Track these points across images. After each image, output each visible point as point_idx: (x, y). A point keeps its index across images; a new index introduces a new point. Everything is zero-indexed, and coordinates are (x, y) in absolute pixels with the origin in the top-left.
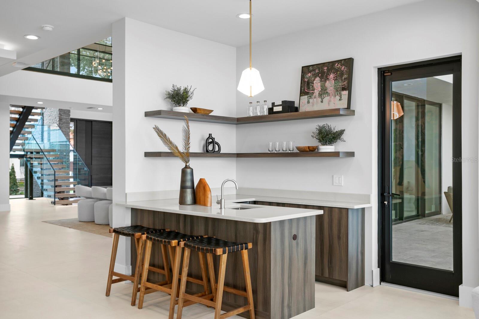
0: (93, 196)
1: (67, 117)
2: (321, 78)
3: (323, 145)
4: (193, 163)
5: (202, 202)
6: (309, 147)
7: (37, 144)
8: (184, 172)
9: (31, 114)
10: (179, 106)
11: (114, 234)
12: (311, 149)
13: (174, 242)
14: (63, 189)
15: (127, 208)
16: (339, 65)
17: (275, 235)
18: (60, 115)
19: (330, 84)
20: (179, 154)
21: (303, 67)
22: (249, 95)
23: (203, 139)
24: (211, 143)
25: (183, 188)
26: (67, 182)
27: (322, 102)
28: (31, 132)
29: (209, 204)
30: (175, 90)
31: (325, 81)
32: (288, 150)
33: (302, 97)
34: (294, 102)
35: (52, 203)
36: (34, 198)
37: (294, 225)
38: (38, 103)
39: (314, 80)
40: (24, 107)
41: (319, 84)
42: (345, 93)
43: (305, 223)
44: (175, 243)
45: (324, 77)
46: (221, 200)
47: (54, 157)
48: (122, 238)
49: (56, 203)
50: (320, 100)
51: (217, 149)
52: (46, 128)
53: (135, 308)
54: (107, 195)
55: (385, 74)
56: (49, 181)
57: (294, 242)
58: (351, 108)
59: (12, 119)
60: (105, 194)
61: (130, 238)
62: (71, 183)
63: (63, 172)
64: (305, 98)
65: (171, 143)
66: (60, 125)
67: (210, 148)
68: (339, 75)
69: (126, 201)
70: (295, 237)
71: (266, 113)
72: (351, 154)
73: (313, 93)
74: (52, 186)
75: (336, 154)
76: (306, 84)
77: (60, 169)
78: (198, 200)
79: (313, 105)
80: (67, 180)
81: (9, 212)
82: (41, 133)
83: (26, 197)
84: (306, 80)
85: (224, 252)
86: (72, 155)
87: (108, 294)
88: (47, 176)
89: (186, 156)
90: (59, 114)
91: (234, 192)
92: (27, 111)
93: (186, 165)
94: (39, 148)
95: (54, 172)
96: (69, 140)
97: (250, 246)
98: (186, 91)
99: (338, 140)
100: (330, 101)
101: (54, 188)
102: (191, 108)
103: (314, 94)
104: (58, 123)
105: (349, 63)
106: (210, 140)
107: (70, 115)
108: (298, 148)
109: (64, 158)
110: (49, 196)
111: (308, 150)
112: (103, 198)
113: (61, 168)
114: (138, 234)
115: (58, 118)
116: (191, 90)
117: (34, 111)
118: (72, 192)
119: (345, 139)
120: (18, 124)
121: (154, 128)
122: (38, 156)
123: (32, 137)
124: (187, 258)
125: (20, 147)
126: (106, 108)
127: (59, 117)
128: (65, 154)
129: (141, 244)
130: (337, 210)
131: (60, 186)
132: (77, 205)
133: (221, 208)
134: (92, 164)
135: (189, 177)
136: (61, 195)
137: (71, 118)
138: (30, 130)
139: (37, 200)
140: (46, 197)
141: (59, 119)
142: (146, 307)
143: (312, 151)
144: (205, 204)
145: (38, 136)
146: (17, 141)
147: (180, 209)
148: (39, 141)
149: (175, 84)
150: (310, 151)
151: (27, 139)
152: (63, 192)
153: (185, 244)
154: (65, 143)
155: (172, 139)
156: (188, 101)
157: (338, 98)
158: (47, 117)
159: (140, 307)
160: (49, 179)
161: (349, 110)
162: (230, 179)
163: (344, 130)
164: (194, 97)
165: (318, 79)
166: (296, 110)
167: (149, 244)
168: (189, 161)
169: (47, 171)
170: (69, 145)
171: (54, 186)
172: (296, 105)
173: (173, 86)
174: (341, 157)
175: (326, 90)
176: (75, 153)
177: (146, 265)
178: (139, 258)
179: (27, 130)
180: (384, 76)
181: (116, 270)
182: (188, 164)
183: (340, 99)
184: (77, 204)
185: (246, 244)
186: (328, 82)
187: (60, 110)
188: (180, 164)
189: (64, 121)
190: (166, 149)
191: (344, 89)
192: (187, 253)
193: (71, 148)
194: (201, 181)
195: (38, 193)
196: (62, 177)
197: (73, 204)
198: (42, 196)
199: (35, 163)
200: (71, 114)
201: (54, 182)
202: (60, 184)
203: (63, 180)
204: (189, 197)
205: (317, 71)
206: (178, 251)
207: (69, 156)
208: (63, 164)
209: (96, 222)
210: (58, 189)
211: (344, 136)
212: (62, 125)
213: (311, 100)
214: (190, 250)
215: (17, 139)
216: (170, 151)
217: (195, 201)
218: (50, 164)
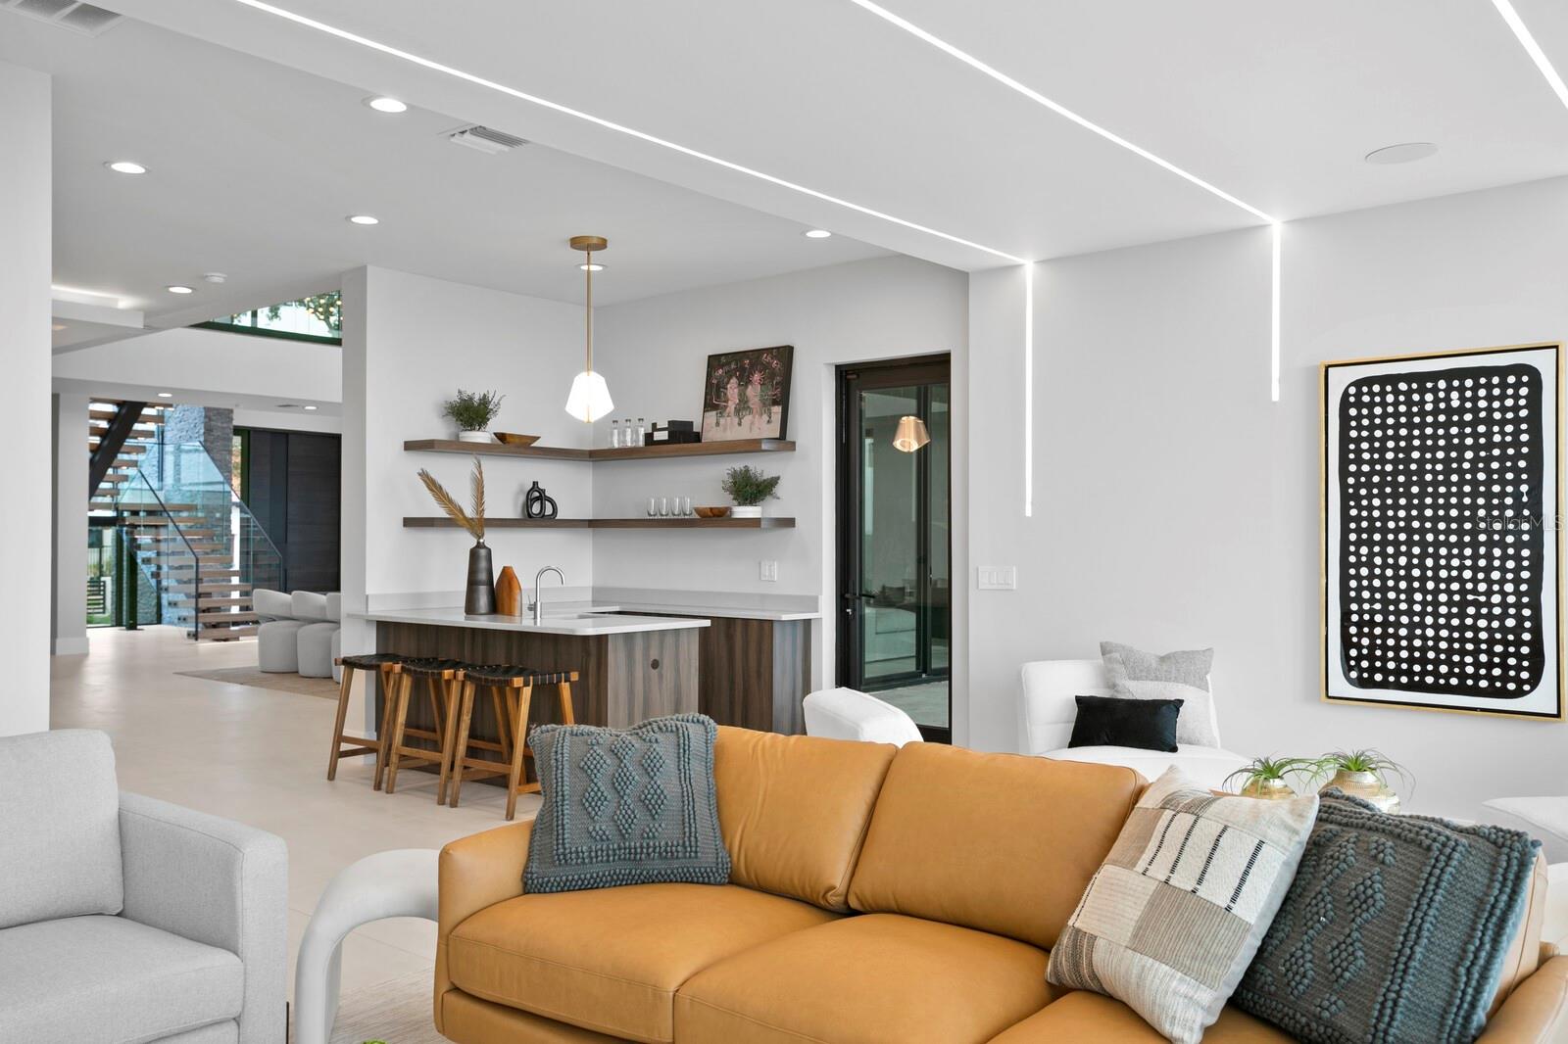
0: (295, 614)
1: (225, 425)
2: (740, 379)
3: (740, 505)
4: (491, 538)
5: (506, 610)
6: (711, 509)
7: (151, 492)
8: (474, 555)
9: (140, 419)
10: (471, 430)
11: (343, 667)
12: (716, 512)
13: (447, 673)
14: (214, 601)
15: (369, 621)
16: (769, 358)
17: (616, 660)
18: (207, 420)
19: (754, 392)
20: (465, 522)
21: (710, 357)
22: (586, 420)
23: (521, 491)
24: (537, 499)
25: (472, 583)
26: (225, 586)
27: (740, 424)
28: (137, 462)
29: (517, 613)
30: (462, 399)
31: (746, 386)
32: (670, 514)
33: (707, 414)
34: (692, 422)
35: (189, 635)
36: (139, 627)
37: (655, 643)
38: (160, 395)
39: (728, 383)
40: (120, 404)
41: (736, 390)
42: (777, 410)
43: (677, 641)
44: (449, 674)
45: (745, 381)
46: (535, 604)
47: (189, 524)
48: (359, 675)
49: (199, 635)
50: (736, 420)
51: (549, 510)
52: (169, 448)
53: (381, 794)
54: (327, 610)
55: (849, 377)
56: (179, 582)
57: (655, 672)
58: (789, 438)
59: (95, 431)
60: (323, 608)
61: (374, 672)
62: (235, 588)
63: (216, 560)
64: (712, 415)
65: (450, 501)
66: (208, 444)
67: (536, 508)
68: (769, 377)
69: (367, 611)
70: (655, 664)
71: (641, 443)
72: (790, 523)
73: (726, 407)
74: (188, 596)
75: (754, 523)
76: (714, 390)
77: (207, 553)
78: (500, 607)
79: (725, 429)
80: (223, 580)
81: (86, 655)
82: (156, 463)
83: (118, 623)
84: (715, 381)
85: (526, 684)
86: (236, 517)
87: (331, 775)
88: (174, 571)
89: (480, 525)
90: (206, 417)
91: (589, 598)
92: (128, 413)
93: (478, 543)
94: (157, 502)
95: (195, 560)
96: (228, 480)
97: (575, 676)
98: (485, 401)
99: (768, 498)
100: (752, 423)
101: (194, 600)
102: (495, 434)
103: (728, 409)
104: (202, 439)
105: (786, 354)
106: (537, 494)
107: (232, 419)
108: (698, 511)
109: (217, 526)
110: (183, 620)
111: (710, 514)
112: (319, 617)
113: (208, 551)
114: (386, 665)
115: (202, 426)
116: (496, 400)
117: (146, 411)
118: (235, 610)
119: (778, 495)
120: (106, 443)
121: (420, 475)
122: (153, 521)
123: (139, 474)
124: (470, 699)
125: (108, 500)
126: (323, 407)
127: (205, 423)
128: (218, 515)
129: (392, 683)
130: (755, 623)
131: (208, 595)
132: (257, 641)
133: (535, 618)
134: (289, 540)
135: (483, 564)
136: (211, 618)
137: (235, 427)
138: (133, 457)
139: (148, 631)
140: (171, 623)
141: (205, 428)
142: (398, 792)
143: (719, 516)
144: (510, 613)
145: (150, 470)
146: (103, 485)
147: (466, 619)
148: (155, 484)
149: (462, 390)
150: (714, 516)
151: (126, 478)
152: (218, 609)
153: (465, 675)
154: (219, 488)
155: (453, 496)
156: (488, 420)
157: (765, 417)
158: (173, 424)
159: (389, 791)
160: (178, 578)
161: (783, 441)
162: (553, 567)
163: (778, 478)
164: (500, 412)
165: (734, 381)
166: (697, 438)
167: (406, 682)
168: (483, 535)
169: (176, 557)
170: (230, 492)
171: (194, 594)
172: (696, 428)
173: (460, 392)
174: (766, 529)
175: (747, 402)
176: (247, 513)
177: (402, 718)
178: (389, 706)
179: (125, 457)
180: (848, 381)
181: (347, 732)
182: (481, 541)
183: (769, 422)
184: (257, 637)
185: (567, 673)
186: (750, 387)
187: (207, 410)
188: (467, 541)
189: (216, 433)
190: (440, 512)
191: (775, 403)
192: (469, 691)
193: (235, 499)
194: (507, 573)
195: (146, 613)
196: (214, 573)
197: (241, 638)
198: (159, 621)
199: (145, 539)
200: (234, 417)
201: (194, 585)
202: (208, 590)
203: (212, 582)
204: (483, 601)
205: (733, 366)
206: (455, 687)
207: (230, 521)
208: (213, 540)
209: (301, 672)
210: (204, 603)
211: (778, 490)
212: (212, 443)
213: (722, 421)
214: (474, 686)
215: (101, 480)
216: (448, 516)
217: (495, 608)
218: (185, 540)
